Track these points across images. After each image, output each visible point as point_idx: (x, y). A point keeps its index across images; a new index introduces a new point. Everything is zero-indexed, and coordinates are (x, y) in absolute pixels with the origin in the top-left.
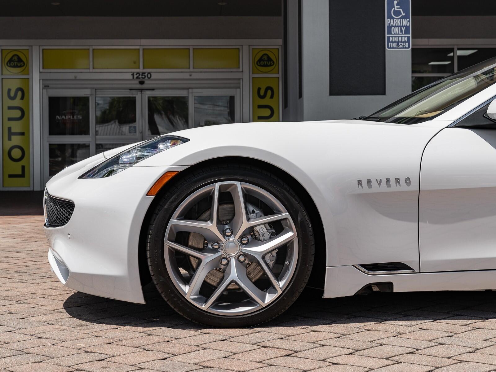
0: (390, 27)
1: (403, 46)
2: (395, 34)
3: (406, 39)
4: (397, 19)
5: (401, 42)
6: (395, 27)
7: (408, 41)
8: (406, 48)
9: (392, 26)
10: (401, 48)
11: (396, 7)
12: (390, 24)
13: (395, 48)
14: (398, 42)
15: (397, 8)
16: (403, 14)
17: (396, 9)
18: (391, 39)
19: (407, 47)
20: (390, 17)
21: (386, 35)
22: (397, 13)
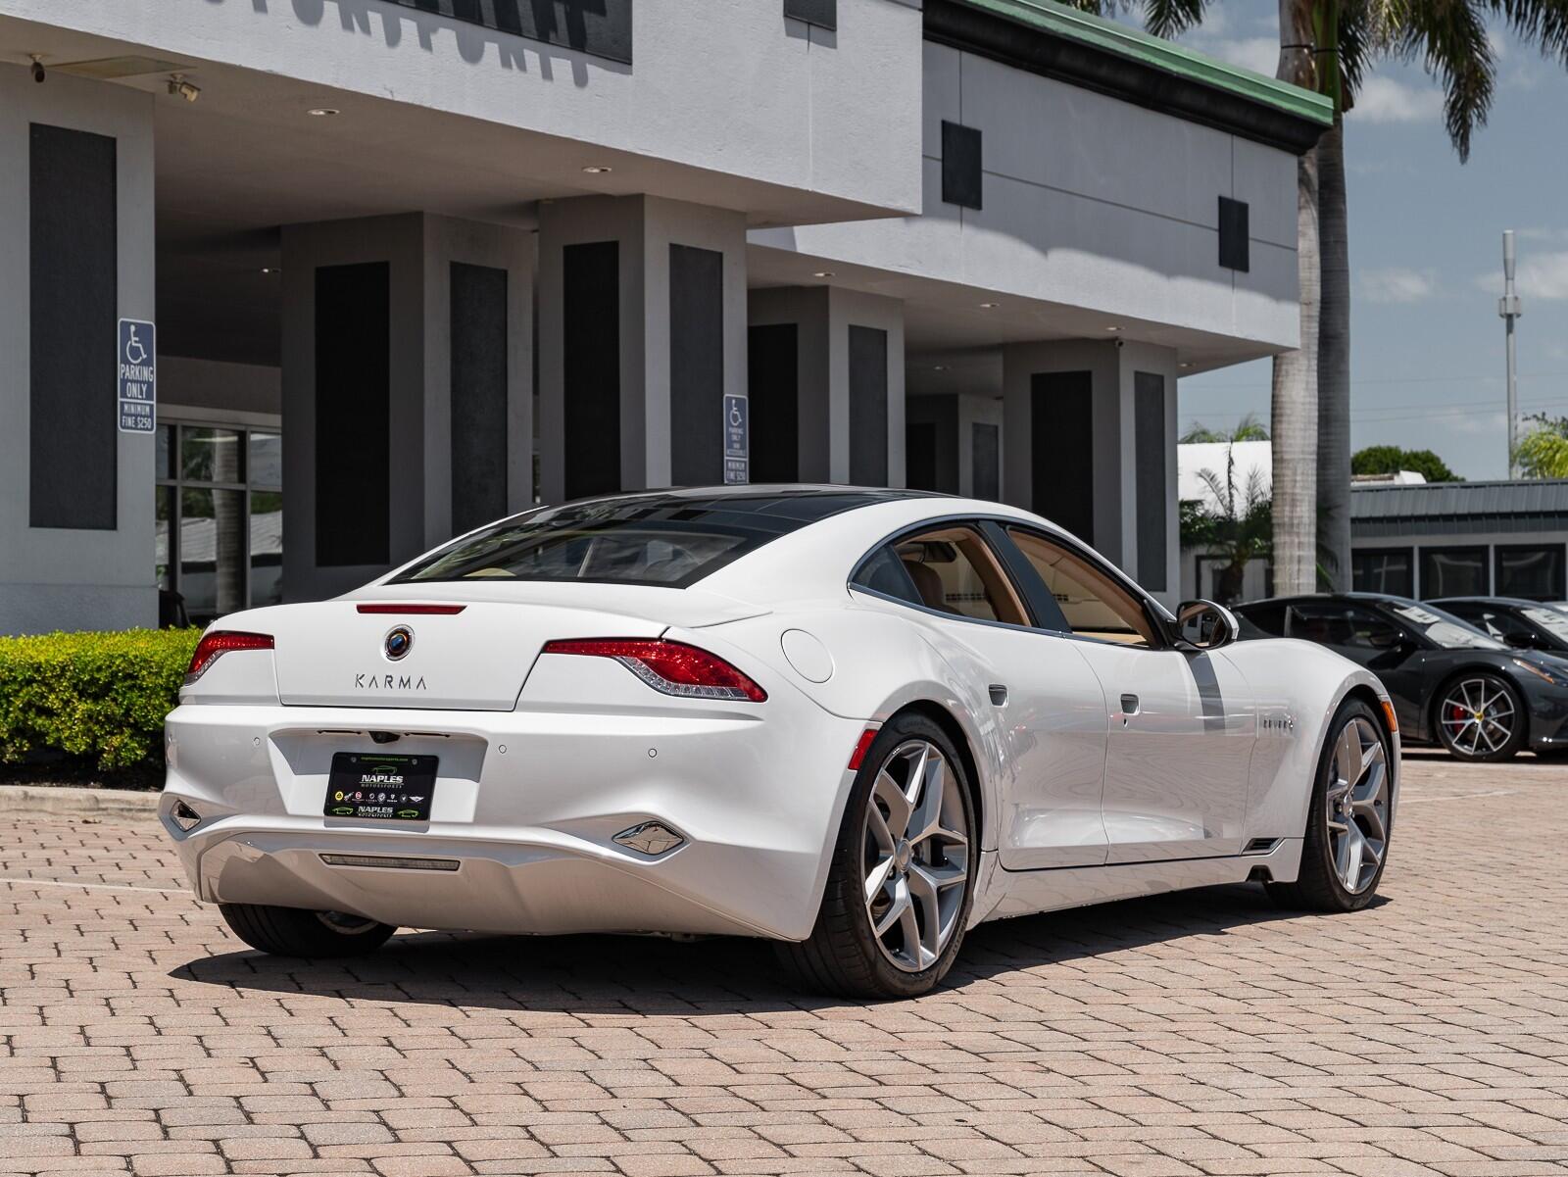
0: (125, 381)
1: (144, 424)
2: (131, 398)
3: (148, 409)
4: (135, 365)
5: (141, 416)
6: (132, 381)
7: (151, 416)
8: (147, 429)
9: (128, 380)
10: (141, 429)
11: (134, 339)
12: (124, 374)
13: (131, 428)
14: (136, 416)
15: (136, 342)
16: (145, 356)
17: (134, 344)
18: (126, 407)
19: (149, 427)
20: (126, 362)
21: (120, 399)
22: (135, 353)
